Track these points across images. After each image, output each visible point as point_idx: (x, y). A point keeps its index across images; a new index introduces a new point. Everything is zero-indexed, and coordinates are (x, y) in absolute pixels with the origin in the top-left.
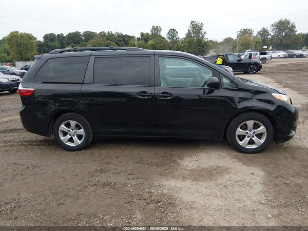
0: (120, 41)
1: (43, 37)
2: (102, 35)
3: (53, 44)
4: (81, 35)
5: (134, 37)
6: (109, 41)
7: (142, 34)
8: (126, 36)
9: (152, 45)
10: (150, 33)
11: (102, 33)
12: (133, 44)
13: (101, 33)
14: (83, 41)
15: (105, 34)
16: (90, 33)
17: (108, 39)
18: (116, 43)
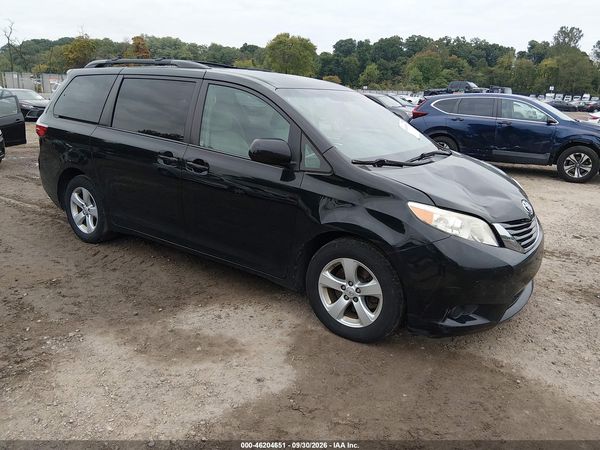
0: (479, 57)
1: (334, 47)
2: (444, 43)
3: (347, 59)
4: (401, 44)
5: (512, 49)
6: (454, 57)
7: (533, 45)
8: (495, 46)
9: (551, 69)
10: (551, 42)
11: (444, 39)
12: (505, 64)
13: (441, 40)
14: (403, 54)
15: (449, 41)
16: (421, 38)
17: (453, 51)
18: (470, 62)
